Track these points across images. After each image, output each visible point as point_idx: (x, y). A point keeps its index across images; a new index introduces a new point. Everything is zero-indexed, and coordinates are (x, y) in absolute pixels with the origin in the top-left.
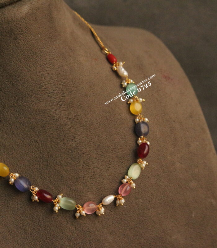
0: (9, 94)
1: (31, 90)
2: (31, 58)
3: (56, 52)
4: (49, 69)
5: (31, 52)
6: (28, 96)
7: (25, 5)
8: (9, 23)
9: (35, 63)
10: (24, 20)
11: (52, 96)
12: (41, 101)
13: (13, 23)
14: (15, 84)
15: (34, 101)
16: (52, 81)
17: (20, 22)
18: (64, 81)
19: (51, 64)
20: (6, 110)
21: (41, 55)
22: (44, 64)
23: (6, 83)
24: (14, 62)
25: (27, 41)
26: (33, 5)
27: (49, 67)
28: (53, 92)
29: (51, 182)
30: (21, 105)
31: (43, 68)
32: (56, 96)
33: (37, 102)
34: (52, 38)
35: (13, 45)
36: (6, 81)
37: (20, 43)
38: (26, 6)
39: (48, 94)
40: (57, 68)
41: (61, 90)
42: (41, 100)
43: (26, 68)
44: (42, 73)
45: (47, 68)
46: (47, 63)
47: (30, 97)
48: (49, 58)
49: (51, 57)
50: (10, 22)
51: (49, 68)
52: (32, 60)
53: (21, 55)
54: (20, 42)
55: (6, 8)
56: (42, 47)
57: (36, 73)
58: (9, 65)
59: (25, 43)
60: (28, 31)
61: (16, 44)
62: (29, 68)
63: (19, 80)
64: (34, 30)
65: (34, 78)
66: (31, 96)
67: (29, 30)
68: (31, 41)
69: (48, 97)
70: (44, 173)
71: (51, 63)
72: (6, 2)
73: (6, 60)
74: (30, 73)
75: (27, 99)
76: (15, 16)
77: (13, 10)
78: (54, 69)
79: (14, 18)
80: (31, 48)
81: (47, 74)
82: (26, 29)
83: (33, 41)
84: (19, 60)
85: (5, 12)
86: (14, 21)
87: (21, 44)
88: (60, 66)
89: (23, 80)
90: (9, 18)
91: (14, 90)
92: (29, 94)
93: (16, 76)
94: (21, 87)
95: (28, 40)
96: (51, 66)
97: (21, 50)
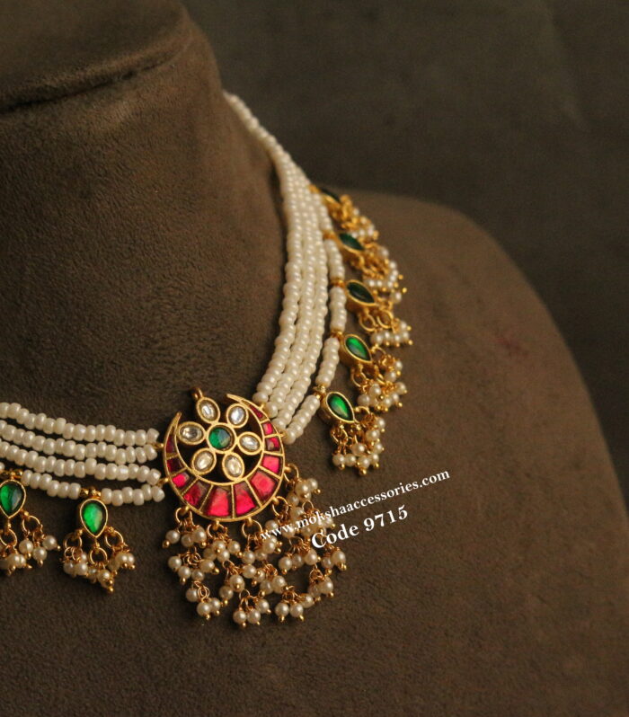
0: (54, 356)
1: (120, 351)
2: (126, 255)
3: (199, 243)
4: (178, 292)
5: (129, 238)
6: (109, 367)
7: (120, 99)
8: (69, 149)
9: (138, 271)
10: (114, 143)
11: (179, 373)
12: (147, 386)
13: (81, 150)
14: (75, 328)
15: (128, 381)
16: (184, 327)
17: (102, 148)
18: (216, 331)
19: (182, 278)
20: (42, 404)
21: (155, 251)
22: (164, 276)
23: (49, 323)
24: (75, 263)
25: (120, 206)
26: (144, 100)
27: (176, 285)
28: (184, 362)
29: (160, 625)
30: (88, 392)
31: (159, 289)
32: (191, 373)
33: (135, 386)
34: (191, 204)
35: (78, 214)
36: (49, 319)
37: (97, 208)
38: (124, 103)
39: (169, 366)
40: (200, 292)
41: (209, 357)
42: (146, 383)
43: (110, 283)
44: (154, 302)
45: (171, 289)
46: (171, 275)
47: (115, 369)
48: (180, 261)
49: (185, 259)
50: (75, 144)
51: (177, 288)
52: (128, 262)
53: (97, 244)
54: (99, 205)
55: (64, 104)
56: (161, 226)
57: (139, 300)
58: (61, 272)
59: (112, 211)
60: (124, 175)
61: (87, 212)
62: (118, 283)
63: (87, 318)
64: (142, 174)
65: (131, 315)
66: (118, 369)
67: (126, 174)
68: (130, 207)
69: (169, 373)
70: (141, 598)
71: (184, 276)
72: (65, 85)
73: (54, 256)
74: (119, 299)
75: (107, 376)
76: (89, 128)
77: (84, 111)
78: (190, 294)
79: (85, 134)
80: (128, 225)
81: (169, 307)
82: (117, 171)
83: (137, 207)
84: (91, 258)
85: (60, 114)
86: (86, 144)
87: (101, 212)
88: (209, 286)
89: (100, 318)
90: (70, 133)
91: (69, 347)
92: (112, 362)
93: (78, 306)
94: (90, 339)
95: (121, 202)
96: (183, 283)
97: (99, 231)
